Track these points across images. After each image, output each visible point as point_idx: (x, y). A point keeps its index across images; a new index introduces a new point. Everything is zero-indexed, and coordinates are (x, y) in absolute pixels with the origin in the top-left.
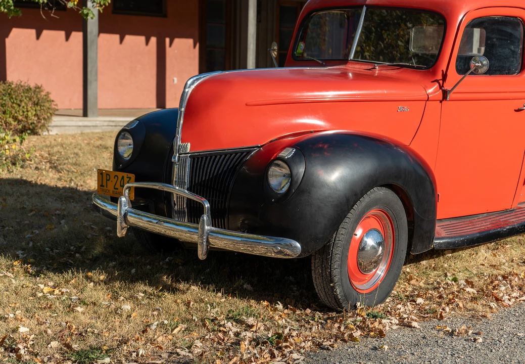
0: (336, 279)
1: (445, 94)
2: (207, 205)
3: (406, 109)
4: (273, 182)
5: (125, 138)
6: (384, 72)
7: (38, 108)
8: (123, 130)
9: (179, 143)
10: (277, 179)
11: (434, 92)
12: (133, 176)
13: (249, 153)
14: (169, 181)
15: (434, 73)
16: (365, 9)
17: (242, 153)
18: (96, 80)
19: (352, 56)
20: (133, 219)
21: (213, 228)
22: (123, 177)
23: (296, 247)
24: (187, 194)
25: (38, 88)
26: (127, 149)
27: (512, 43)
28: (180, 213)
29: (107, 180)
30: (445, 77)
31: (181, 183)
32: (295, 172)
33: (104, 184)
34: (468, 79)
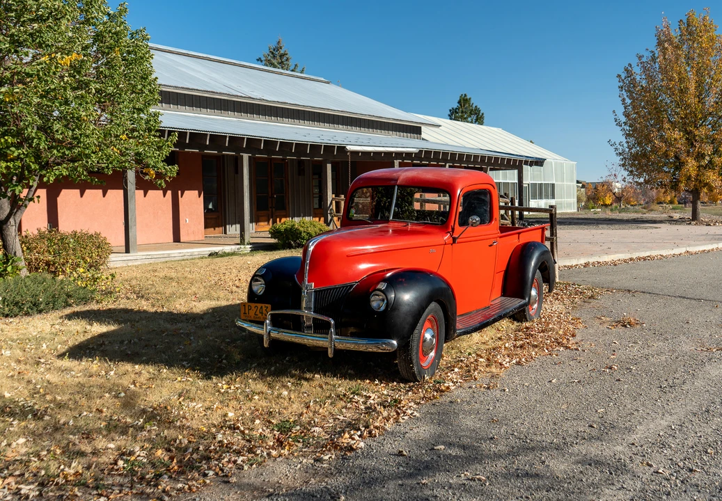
0: (414, 362)
1: (454, 239)
2: (332, 322)
3: (434, 251)
4: (374, 304)
5: (257, 281)
6: (414, 227)
7: (100, 250)
8: (255, 275)
9: (306, 283)
10: (376, 303)
11: (448, 239)
12: (269, 306)
13: (352, 286)
14: (299, 307)
15: (447, 228)
16: (396, 187)
17: (347, 287)
18: (135, 225)
19: (391, 218)
20: (274, 334)
21: (338, 337)
22: (262, 307)
23: (393, 344)
24: (312, 314)
25: (98, 235)
26: (259, 288)
27: (485, 205)
28: (309, 327)
29: (249, 310)
30: (453, 229)
31: (308, 308)
32: (389, 298)
33: (247, 311)
34: (470, 229)
